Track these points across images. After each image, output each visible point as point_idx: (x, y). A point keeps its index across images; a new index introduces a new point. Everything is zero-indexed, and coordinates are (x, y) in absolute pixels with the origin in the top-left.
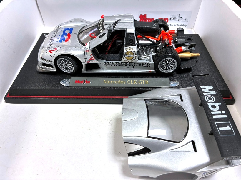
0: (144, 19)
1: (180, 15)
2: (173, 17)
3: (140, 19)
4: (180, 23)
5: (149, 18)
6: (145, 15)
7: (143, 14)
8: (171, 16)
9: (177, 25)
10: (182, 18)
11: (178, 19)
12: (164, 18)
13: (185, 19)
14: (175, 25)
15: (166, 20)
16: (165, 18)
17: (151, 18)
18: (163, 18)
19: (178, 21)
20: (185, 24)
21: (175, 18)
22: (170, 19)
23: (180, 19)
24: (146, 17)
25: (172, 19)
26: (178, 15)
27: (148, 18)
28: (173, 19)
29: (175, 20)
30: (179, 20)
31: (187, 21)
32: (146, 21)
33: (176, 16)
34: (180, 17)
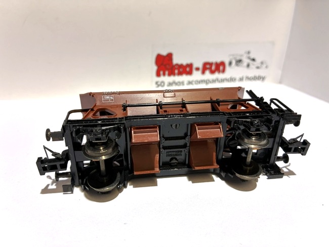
0: (168, 67)
1: (249, 53)
2: (235, 58)
4: (252, 72)
5: (180, 63)
6: (170, 56)
7: (164, 53)
8: (231, 57)
9: (244, 79)
10: (254, 60)
11: (245, 64)
14: (241, 79)
15: (221, 68)
16: (219, 61)
17: (184, 63)
18: (214, 62)
19: (245, 69)
20: (262, 75)
21: (240, 61)
22: (230, 63)
23: (251, 62)
24: (172, 60)
25: (234, 62)
26: (245, 53)
27: (177, 65)
28: (236, 62)
29: (241, 66)
30: (248, 66)
31: (267, 67)
32: (171, 73)
33: (242, 56)
34: (249, 58)
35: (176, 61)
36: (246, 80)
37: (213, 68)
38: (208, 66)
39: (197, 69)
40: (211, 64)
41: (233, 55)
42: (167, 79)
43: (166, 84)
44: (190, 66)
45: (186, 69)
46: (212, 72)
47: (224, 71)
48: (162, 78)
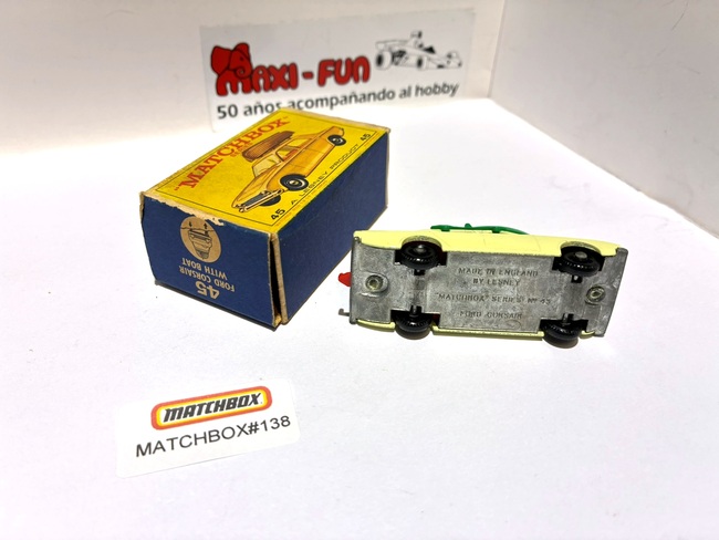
0: (240, 74)
1: (420, 35)
2: (390, 49)
3: (214, 76)
4: (429, 77)
5: (267, 65)
7: (231, 46)
8: (381, 46)
9: (413, 91)
10: (431, 50)
11: (413, 60)
12: (348, 60)
13: (445, 53)
14: (406, 93)
15: (361, 70)
16: (353, 57)
17: (278, 66)
18: (344, 59)
19: (415, 70)
20: (449, 83)
21: (401, 54)
22: (380, 60)
23: (426, 56)
24: (248, 58)
25: (387, 58)
26: (413, 36)
27: (261, 67)
28: (393, 56)
29: (402, 65)
30: (420, 63)
31: (460, 65)
32: (251, 87)
33: (405, 42)
34: (421, 46)
35: (258, 59)
36: (416, 94)
37: (343, 71)
38: (331, 69)
39: (308, 75)
40: (337, 64)
41: (385, 42)
42: (242, 100)
43: (241, 111)
44: (292, 69)
45: (284, 77)
46: (341, 81)
47: (366, 77)
48: (230, 99)
